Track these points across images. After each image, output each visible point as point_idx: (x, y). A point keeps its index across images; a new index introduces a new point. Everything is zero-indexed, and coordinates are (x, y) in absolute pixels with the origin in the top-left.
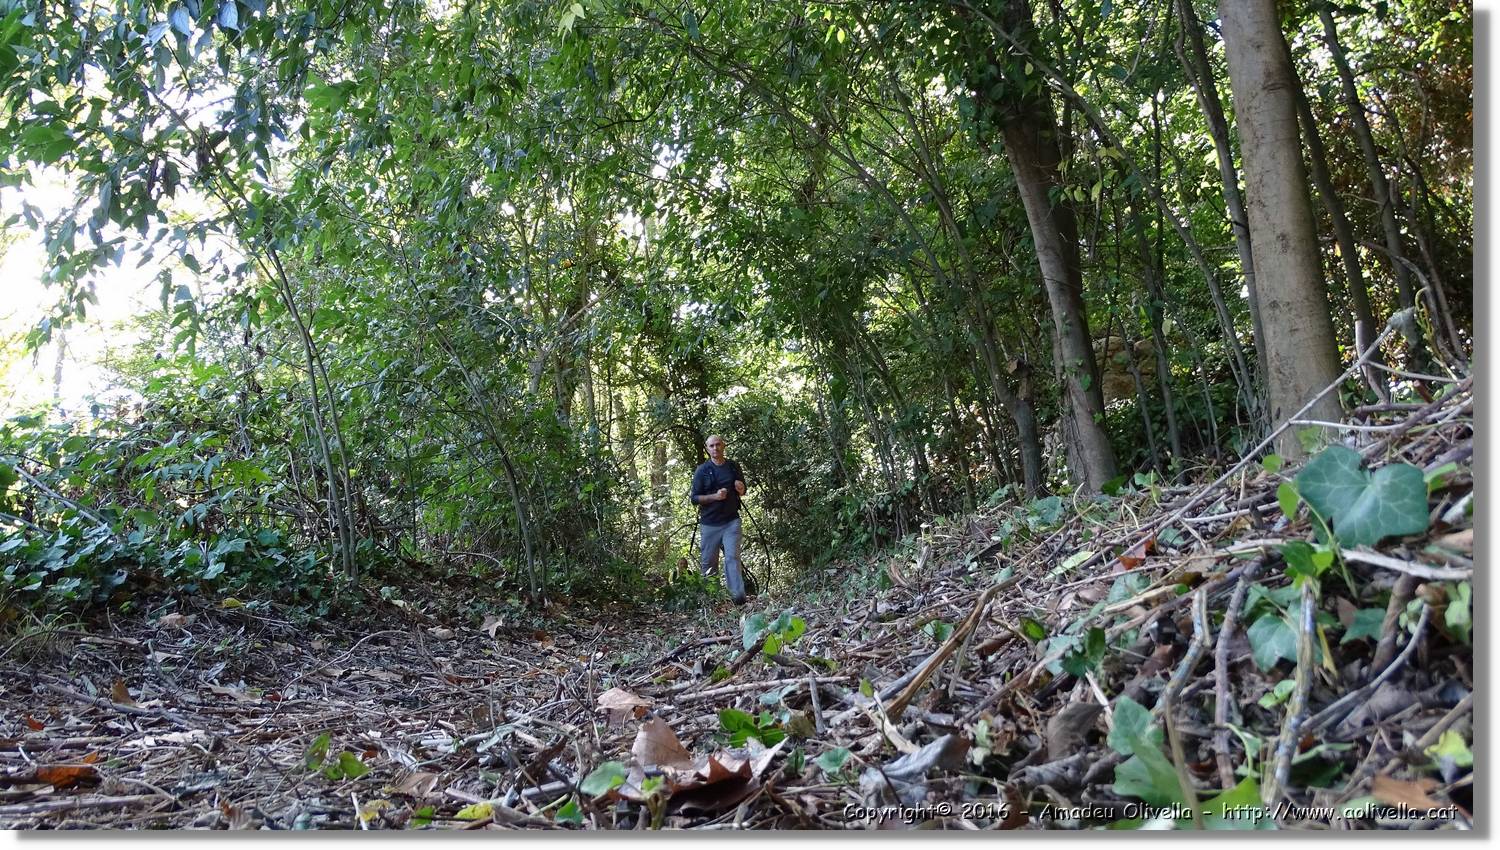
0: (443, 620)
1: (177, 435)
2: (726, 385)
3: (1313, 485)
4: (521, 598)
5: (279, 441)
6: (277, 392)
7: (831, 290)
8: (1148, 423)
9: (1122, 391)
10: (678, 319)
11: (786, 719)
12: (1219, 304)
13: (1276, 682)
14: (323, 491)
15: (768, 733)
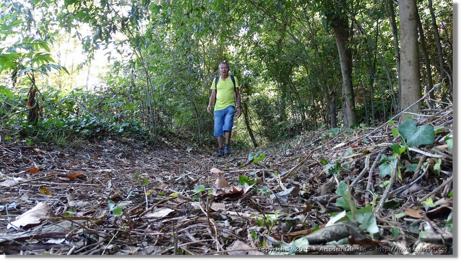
0: (177, 147)
1: (114, 96)
2: (254, 92)
3: (402, 129)
4: (197, 143)
5: (139, 99)
6: (139, 87)
7: (283, 69)
8: (366, 110)
9: (360, 101)
10: (243, 74)
11: (256, 179)
12: (389, 79)
13: (384, 181)
14: (149, 113)
15: (250, 182)
